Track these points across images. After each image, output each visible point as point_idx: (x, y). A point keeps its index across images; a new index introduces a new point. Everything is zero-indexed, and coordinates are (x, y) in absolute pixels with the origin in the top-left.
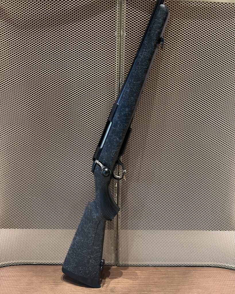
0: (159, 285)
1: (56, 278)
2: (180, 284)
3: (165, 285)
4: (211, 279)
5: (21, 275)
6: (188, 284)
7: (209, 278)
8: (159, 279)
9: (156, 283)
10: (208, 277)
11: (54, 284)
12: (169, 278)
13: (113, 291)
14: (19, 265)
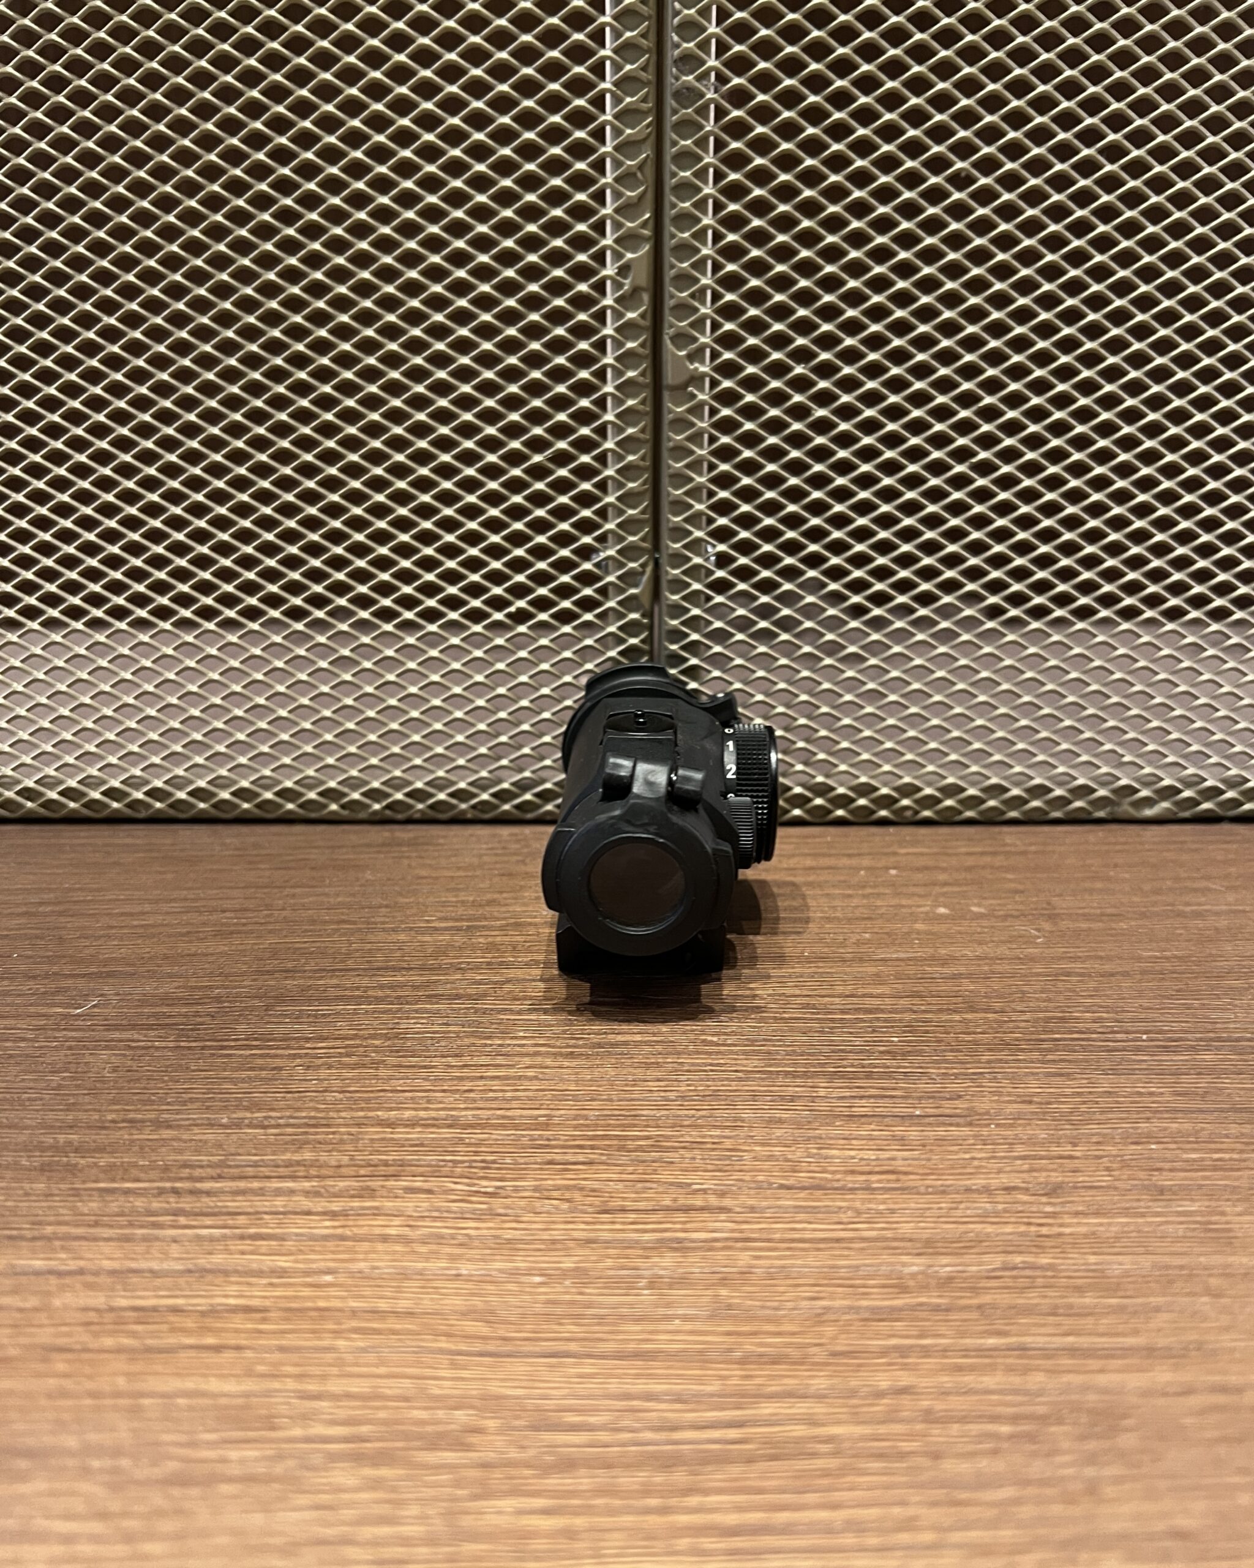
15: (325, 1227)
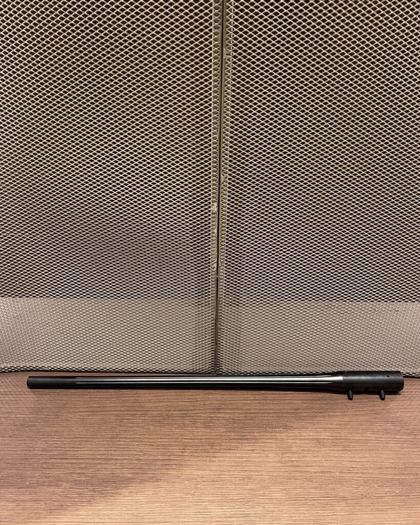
0: (305, 414)
1: (90, 398)
2: (349, 413)
3: (316, 414)
4: (413, 403)
5: (19, 392)
6: (366, 412)
7: (409, 402)
8: (304, 402)
9: (297, 411)
10: (407, 398)
11: (86, 410)
12: (326, 399)
13: (209, 427)
14: (16, 371)
15: (181, 454)
